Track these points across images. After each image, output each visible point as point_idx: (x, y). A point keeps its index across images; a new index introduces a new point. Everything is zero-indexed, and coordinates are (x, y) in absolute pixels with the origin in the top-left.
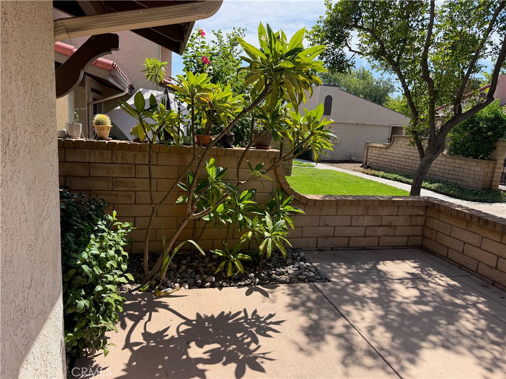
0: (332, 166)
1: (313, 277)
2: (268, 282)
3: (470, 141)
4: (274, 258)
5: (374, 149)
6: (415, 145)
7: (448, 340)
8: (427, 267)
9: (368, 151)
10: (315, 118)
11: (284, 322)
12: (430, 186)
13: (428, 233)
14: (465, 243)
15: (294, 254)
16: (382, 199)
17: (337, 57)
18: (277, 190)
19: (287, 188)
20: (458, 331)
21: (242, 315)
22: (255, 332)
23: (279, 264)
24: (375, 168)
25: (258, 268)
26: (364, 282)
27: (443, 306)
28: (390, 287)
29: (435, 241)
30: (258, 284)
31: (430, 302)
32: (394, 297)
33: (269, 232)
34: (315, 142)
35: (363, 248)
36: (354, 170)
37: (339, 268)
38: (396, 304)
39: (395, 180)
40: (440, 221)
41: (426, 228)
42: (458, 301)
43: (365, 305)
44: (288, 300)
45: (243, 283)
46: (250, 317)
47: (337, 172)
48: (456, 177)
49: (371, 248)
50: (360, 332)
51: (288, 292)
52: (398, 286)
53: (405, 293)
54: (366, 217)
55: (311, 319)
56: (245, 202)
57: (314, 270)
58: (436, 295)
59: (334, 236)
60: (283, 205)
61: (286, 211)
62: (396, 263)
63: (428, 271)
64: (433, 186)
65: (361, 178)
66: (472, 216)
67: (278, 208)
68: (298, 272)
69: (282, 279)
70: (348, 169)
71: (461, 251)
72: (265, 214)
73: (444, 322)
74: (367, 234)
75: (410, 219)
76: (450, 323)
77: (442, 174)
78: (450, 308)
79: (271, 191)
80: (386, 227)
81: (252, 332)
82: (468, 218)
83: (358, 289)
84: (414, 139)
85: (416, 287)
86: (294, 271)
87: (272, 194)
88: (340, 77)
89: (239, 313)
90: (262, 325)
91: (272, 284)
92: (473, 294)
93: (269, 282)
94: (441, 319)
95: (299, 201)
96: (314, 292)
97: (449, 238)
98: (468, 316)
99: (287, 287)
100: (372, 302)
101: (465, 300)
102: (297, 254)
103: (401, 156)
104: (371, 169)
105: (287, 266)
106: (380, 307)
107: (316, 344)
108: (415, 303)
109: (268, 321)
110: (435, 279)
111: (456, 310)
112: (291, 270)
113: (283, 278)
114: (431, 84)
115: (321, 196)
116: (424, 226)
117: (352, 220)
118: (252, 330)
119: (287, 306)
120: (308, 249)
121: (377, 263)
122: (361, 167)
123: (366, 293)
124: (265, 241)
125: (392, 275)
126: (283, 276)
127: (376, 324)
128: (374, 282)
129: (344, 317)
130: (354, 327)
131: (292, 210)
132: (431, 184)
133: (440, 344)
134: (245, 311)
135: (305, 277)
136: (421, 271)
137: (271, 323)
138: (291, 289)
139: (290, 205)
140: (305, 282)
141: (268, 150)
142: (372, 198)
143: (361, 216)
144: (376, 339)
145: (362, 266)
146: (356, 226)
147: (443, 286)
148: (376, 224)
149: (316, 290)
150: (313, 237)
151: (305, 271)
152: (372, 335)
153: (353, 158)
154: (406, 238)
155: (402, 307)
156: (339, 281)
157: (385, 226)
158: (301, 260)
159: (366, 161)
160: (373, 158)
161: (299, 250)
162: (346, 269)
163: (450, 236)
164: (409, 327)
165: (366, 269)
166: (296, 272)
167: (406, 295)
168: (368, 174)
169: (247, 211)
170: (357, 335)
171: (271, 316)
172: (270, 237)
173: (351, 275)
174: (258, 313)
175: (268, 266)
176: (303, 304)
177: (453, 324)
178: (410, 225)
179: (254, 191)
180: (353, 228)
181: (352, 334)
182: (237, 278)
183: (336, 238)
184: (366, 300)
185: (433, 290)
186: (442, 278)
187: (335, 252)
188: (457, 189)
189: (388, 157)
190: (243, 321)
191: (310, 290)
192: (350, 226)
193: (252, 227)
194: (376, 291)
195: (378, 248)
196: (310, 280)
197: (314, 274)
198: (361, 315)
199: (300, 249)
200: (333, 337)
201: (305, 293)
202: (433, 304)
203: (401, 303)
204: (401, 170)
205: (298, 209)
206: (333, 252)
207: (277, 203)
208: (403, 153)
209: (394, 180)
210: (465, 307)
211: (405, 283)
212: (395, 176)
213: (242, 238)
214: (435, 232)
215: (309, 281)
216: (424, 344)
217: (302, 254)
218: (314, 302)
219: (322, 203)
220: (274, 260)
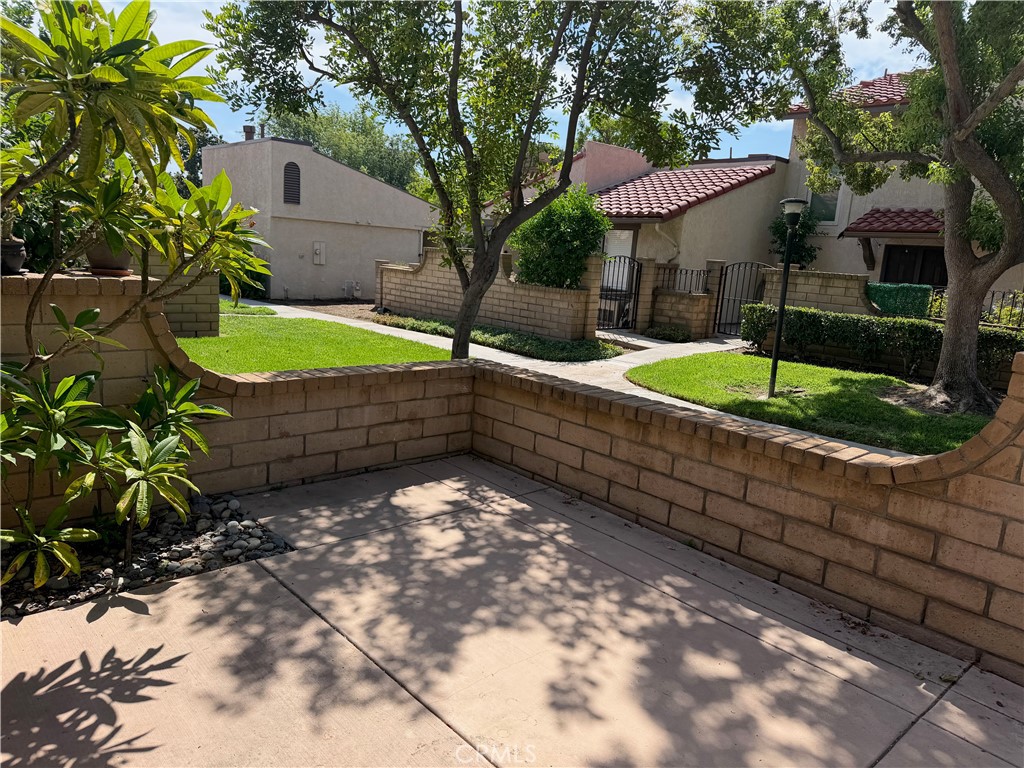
0: (314, 310)
1: (256, 548)
2: (148, 579)
3: (549, 257)
4: (166, 524)
5: (393, 274)
6: (453, 264)
7: (507, 611)
8: (480, 486)
9: (382, 278)
10: (213, 203)
11: (184, 659)
12: (492, 339)
13: (479, 425)
14: (536, 434)
15: (214, 507)
16: (393, 370)
17: (284, 79)
18: (156, 369)
19: (183, 363)
20: (525, 590)
21: (77, 667)
22: (108, 700)
23: (179, 535)
24: (398, 311)
25: (122, 554)
26: (364, 536)
27: (503, 551)
28: (412, 535)
29: (492, 437)
30: (121, 591)
31: (482, 547)
32: (420, 553)
33: (140, 469)
34: (227, 257)
35: (367, 470)
36: (359, 318)
37: (316, 517)
38: (420, 565)
39: (435, 332)
40: (498, 400)
41: (476, 415)
42: (527, 537)
43: (364, 580)
44: (195, 608)
45: (81, 596)
46: (96, 668)
47: (324, 323)
48: (533, 322)
49: (381, 467)
50: (350, 637)
51: (196, 591)
52: (428, 532)
53: (439, 540)
54: (367, 409)
55: (247, 636)
56: (69, 404)
57: (260, 533)
58: (494, 533)
59: (304, 455)
60: (175, 403)
61: (184, 416)
62: (426, 488)
63: (481, 493)
64: (498, 339)
65: (373, 333)
66: (541, 386)
67: (163, 410)
68: (224, 544)
69: (185, 566)
70: (346, 316)
71: (531, 449)
72: (130, 427)
73: (502, 579)
74: (371, 442)
75: (446, 403)
76: (513, 579)
77: (510, 318)
78: (514, 551)
79: (144, 374)
80: (406, 423)
81: (101, 700)
82: (537, 391)
83: (351, 553)
84: (450, 254)
85: (460, 527)
86: (215, 543)
87: (146, 381)
88: (317, 127)
89: (69, 665)
90: (128, 678)
91: (157, 583)
92: (551, 520)
93: (153, 580)
94: (498, 575)
95: (216, 389)
96: (257, 578)
97: (512, 428)
98: (541, 559)
99: (196, 582)
100: (378, 572)
101: (537, 532)
102: (224, 505)
103: (441, 287)
104: (391, 313)
105: (199, 535)
106: (392, 578)
107: (255, 687)
108: (457, 555)
109: (145, 666)
110: (492, 505)
111: (523, 553)
112: (206, 542)
113: (188, 563)
114: (467, 148)
115: (267, 375)
116: (473, 413)
117: (340, 417)
118: (101, 695)
119: (193, 623)
120: (249, 491)
121: (392, 493)
122: (372, 311)
123: (367, 557)
124: (131, 490)
125: (417, 512)
126: (189, 559)
127: (383, 613)
128: (384, 530)
129: (319, 615)
130: (338, 631)
131: (199, 410)
132: (494, 336)
133: (495, 621)
134: (84, 658)
135: (238, 551)
136: (470, 495)
137: (153, 668)
138: (204, 584)
139: (192, 400)
140: (239, 562)
141: (122, 279)
142: (374, 370)
143: (356, 406)
144: (381, 642)
145: (362, 504)
146: (349, 429)
147: (503, 515)
148: (387, 419)
149: (261, 572)
150: (258, 464)
151: (240, 538)
152: (374, 637)
153: (357, 294)
154: (444, 438)
155: (433, 568)
156: (313, 544)
157: (404, 421)
158: (232, 518)
159: (382, 299)
160: (393, 292)
161: (226, 497)
162: (329, 518)
163: (513, 425)
164: (443, 604)
165: (371, 509)
166: (218, 545)
167: (440, 545)
168: (385, 324)
169: (80, 425)
170: (343, 645)
171: (151, 653)
172: (143, 478)
173: (339, 528)
174: (117, 656)
175: (150, 545)
176: (231, 610)
177: (516, 579)
178: (448, 414)
179: (93, 377)
180: (343, 432)
181: (335, 645)
182: (66, 585)
183: (311, 458)
184: (366, 569)
185: (488, 525)
186: (503, 502)
187: (310, 487)
188: (535, 343)
189: (419, 290)
190: (76, 681)
191: (249, 576)
192: (337, 429)
193: (95, 460)
194: (387, 548)
195: (395, 464)
196: (250, 555)
197: (259, 541)
198: (354, 602)
199: (231, 493)
200: (292, 661)
201: (238, 584)
202: (486, 551)
203: (431, 561)
204: (445, 313)
205: (212, 408)
206: (304, 487)
207: (161, 398)
208: (444, 281)
209: (433, 334)
210: (535, 545)
211: (439, 522)
212: (434, 325)
213: (69, 491)
214: (490, 422)
215: (248, 559)
216: (468, 629)
217: (235, 504)
218: (256, 599)
219: (270, 389)
220: (167, 527)
